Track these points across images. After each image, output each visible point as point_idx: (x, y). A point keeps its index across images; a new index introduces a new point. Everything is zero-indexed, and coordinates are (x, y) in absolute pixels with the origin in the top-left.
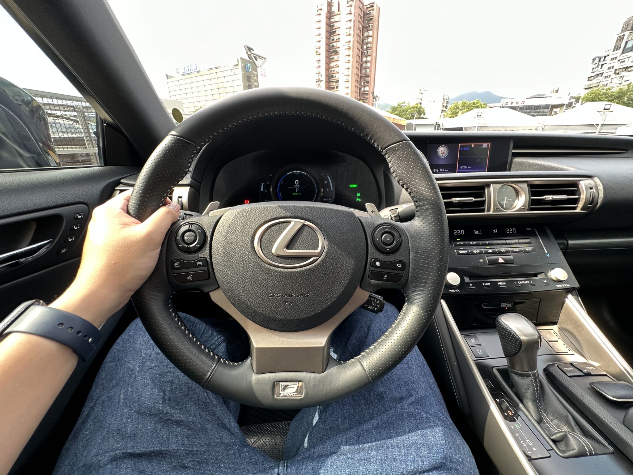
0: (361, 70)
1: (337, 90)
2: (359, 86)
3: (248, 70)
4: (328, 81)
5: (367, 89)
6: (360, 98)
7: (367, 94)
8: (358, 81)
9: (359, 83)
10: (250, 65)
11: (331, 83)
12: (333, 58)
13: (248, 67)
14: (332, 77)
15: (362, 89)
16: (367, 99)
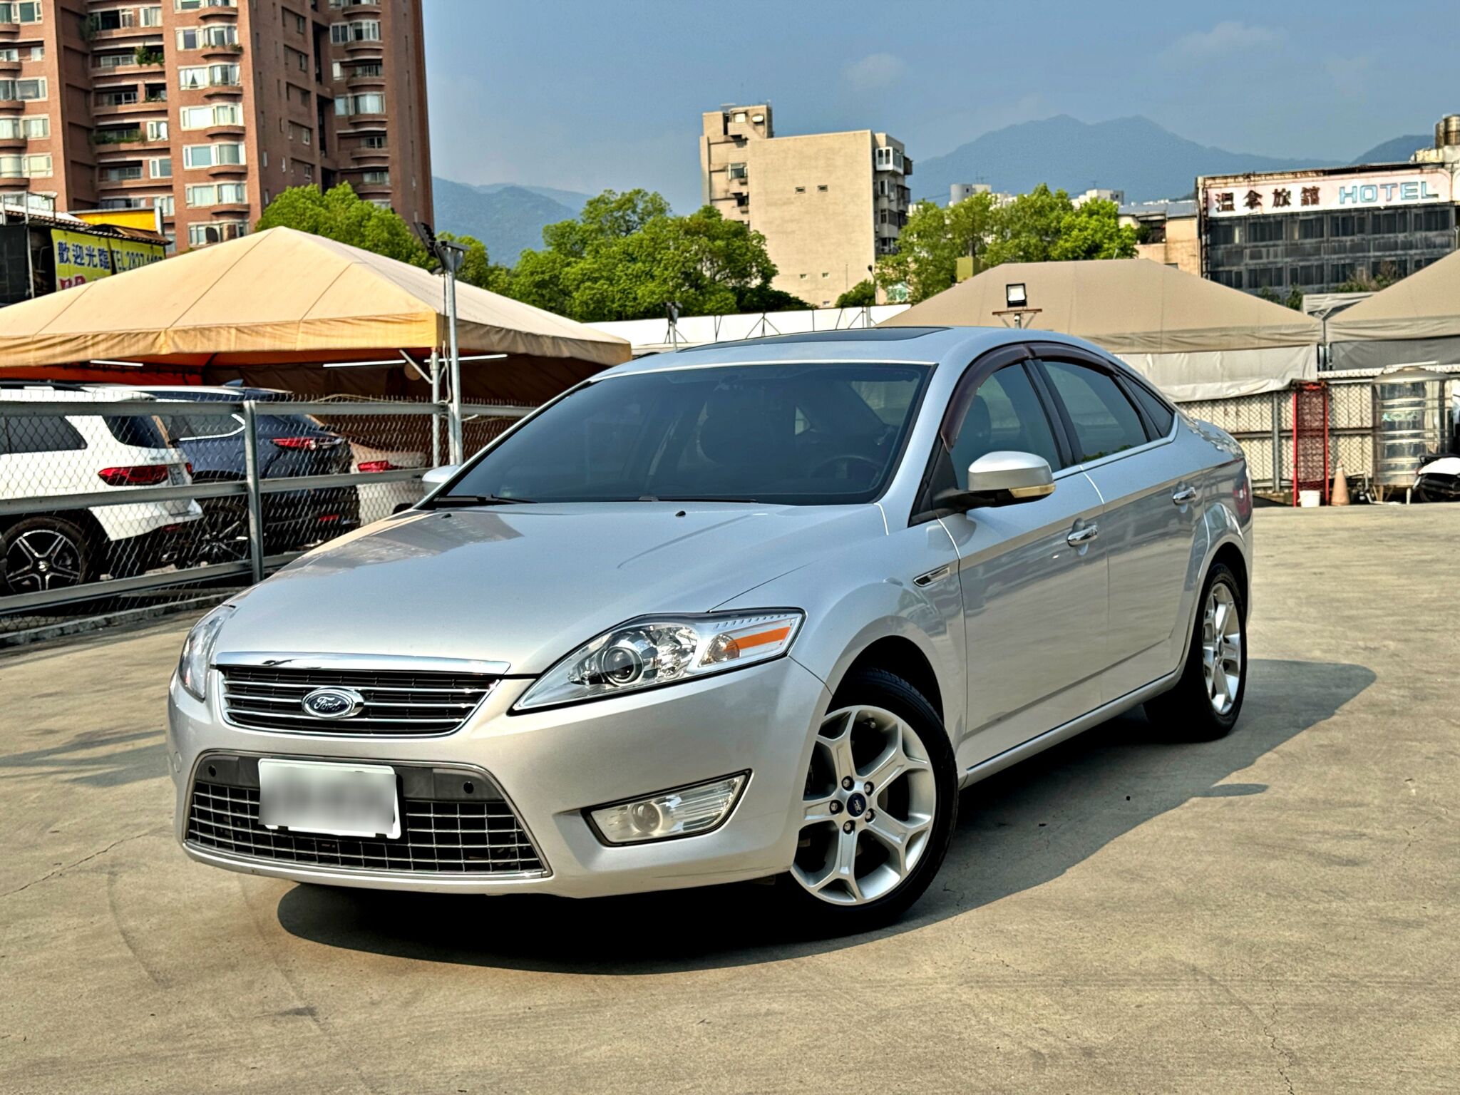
1: (152, 106)
2: (314, 88)
4: (78, 45)
5: (371, 104)
6: (329, 166)
7: (376, 138)
8: (302, 55)
9: (313, 71)
11: (106, 62)
14: (112, 20)
15: (340, 107)
16: (385, 170)
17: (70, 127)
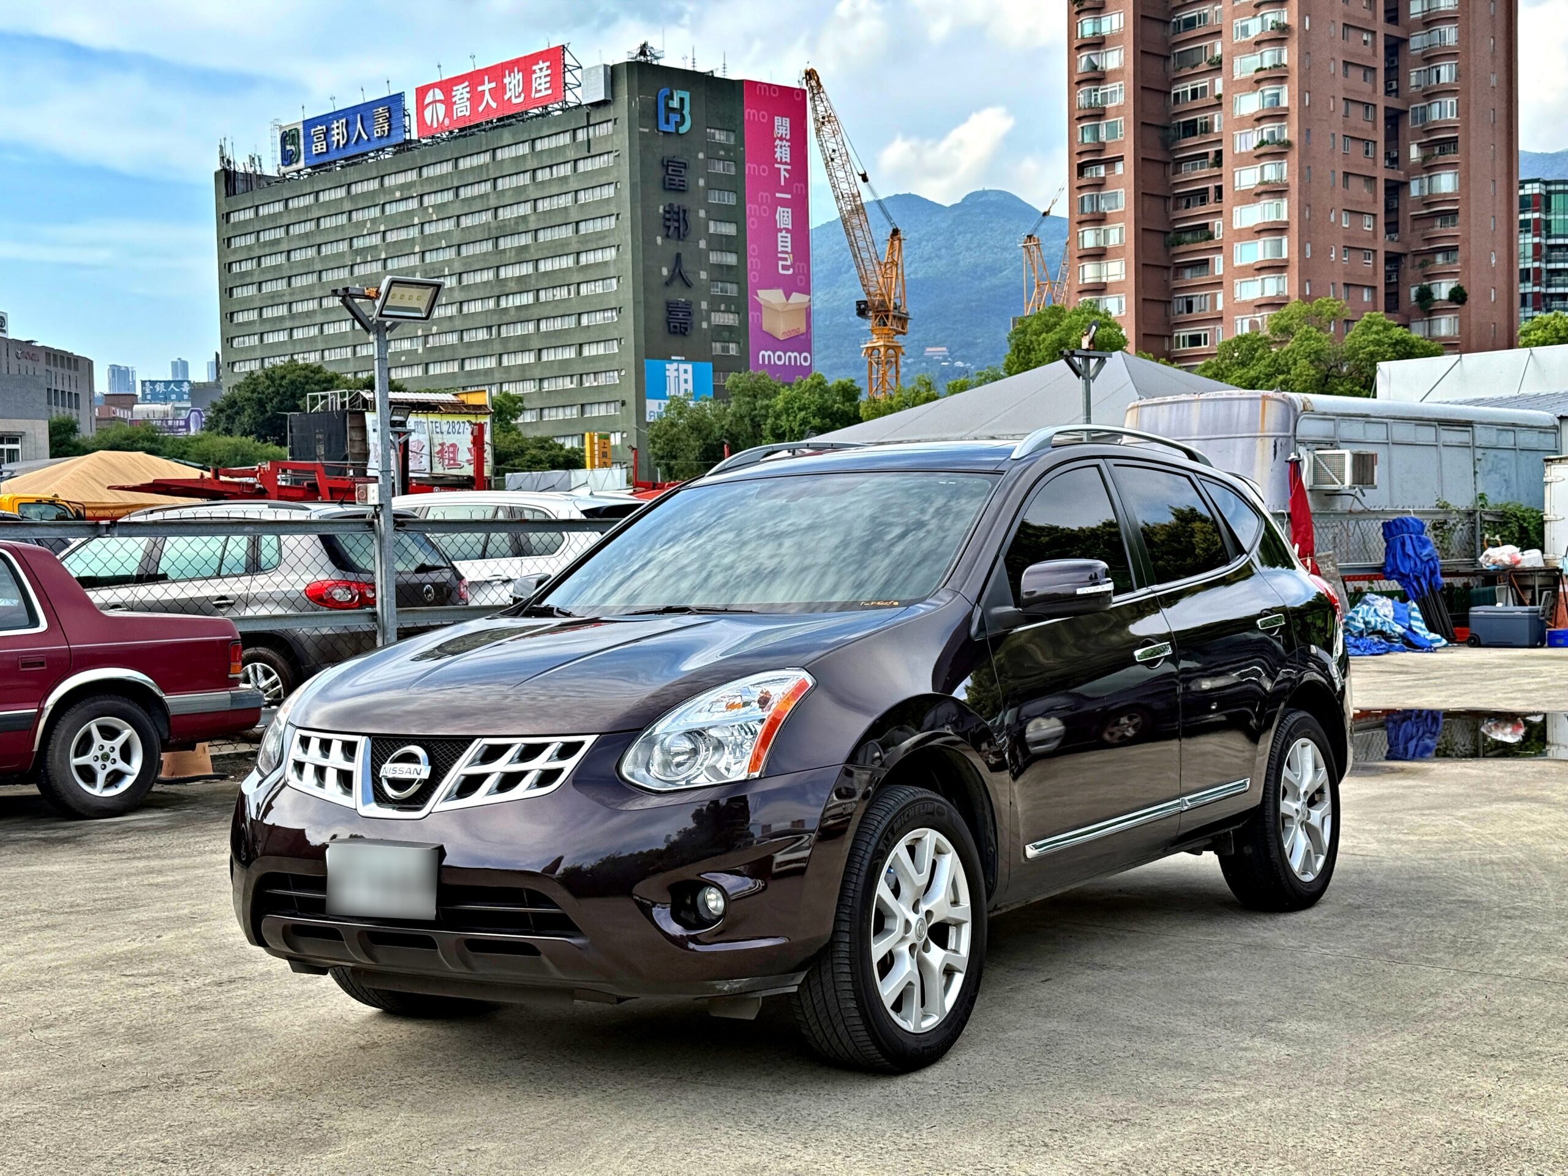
0: (1392, 71)
1: (1216, 207)
3: (671, 128)
4: (1158, 155)
5: (1446, 183)
7: (1450, 217)
9: (1380, 156)
10: (686, 95)
11: (1186, 168)
12: (1190, 23)
13: (673, 110)
14: (1191, 129)
15: (1414, 190)
17: (1143, 233)
